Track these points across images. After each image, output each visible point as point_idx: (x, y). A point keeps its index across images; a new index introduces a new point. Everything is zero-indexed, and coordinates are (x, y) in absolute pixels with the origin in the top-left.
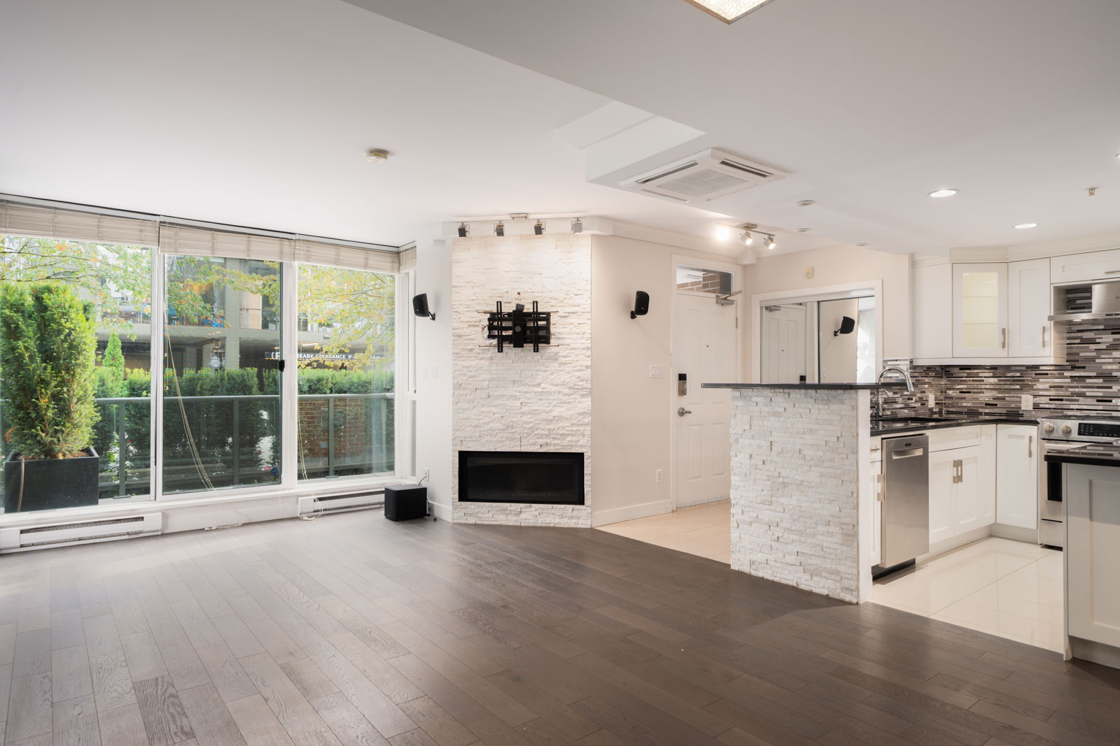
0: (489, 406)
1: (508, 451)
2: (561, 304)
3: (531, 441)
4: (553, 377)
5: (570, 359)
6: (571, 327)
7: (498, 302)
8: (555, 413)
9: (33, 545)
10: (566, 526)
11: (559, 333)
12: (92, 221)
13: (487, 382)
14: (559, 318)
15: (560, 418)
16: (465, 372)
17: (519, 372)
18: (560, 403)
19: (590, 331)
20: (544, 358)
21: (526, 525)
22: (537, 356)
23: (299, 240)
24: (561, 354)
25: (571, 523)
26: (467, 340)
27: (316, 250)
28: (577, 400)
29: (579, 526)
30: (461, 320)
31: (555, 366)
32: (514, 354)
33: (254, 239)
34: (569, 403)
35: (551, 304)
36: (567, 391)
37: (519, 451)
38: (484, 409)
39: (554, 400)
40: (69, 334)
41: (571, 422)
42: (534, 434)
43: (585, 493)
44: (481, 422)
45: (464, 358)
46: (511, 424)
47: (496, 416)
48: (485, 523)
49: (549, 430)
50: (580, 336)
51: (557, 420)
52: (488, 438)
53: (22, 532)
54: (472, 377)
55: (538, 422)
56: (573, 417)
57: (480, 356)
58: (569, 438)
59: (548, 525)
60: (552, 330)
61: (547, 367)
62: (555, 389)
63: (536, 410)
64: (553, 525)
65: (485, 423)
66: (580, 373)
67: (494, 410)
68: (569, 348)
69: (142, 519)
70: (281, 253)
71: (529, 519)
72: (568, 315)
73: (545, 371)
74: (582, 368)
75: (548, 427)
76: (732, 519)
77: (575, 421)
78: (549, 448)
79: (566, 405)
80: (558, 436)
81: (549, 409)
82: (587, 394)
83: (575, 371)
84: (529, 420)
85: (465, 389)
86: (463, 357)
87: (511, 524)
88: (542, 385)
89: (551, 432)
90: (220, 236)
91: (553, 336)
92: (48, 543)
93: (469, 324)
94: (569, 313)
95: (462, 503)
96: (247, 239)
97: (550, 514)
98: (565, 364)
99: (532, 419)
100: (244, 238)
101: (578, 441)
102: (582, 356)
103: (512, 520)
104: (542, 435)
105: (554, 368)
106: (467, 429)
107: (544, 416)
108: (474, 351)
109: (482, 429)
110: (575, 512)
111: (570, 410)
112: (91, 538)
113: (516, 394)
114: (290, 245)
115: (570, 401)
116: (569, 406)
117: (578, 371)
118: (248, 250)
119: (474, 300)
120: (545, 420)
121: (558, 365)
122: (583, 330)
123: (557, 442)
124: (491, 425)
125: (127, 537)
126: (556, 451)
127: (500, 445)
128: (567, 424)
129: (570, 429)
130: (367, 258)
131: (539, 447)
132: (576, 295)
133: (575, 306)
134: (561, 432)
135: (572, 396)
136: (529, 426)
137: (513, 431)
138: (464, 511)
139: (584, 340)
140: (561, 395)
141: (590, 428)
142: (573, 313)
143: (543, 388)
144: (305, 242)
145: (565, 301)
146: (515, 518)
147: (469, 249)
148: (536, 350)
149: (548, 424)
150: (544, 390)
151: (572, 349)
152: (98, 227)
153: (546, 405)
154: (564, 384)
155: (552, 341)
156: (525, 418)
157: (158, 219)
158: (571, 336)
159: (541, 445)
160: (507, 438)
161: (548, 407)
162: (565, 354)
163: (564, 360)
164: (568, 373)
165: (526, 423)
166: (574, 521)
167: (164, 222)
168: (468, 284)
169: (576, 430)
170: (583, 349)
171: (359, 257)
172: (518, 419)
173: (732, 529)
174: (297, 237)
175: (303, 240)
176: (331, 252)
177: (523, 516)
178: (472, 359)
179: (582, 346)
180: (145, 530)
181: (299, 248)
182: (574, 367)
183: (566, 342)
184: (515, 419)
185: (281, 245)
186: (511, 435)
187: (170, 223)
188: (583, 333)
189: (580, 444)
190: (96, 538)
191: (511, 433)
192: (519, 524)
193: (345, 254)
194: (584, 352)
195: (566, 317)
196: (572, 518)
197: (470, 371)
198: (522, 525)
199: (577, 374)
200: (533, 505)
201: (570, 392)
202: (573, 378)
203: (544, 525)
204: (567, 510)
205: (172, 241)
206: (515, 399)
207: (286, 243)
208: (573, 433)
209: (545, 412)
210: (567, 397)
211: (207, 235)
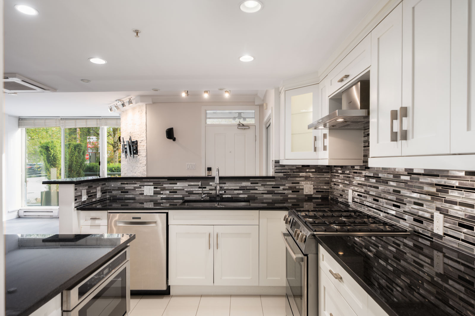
9: (28, 216)
12: (43, 121)
13: (127, 171)
20: (137, 160)
22: (135, 160)
23: (103, 119)
33: (88, 120)
35: (138, 137)
40: (54, 155)
53: (25, 212)
54: (124, 168)
57: (126, 160)
69: (52, 212)
70: (97, 124)
90: (78, 121)
92: (32, 216)
100: (85, 120)
112: (41, 216)
114: (100, 121)
118: (86, 124)
119: (124, 137)
122: (144, 148)
125: (49, 217)
148: (134, 157)
152: (45, 123)
157: (60, 118)
158: (142, 151)
167: (62, 119)
174: (102, 118)
175: (104, 119)
176: (114, 122)
180: (54, 215)
181: (103, 121)
182: (143, 165)
185: (97, 121)
187: (63, 119)
190: (43, 216)
197: (124, 166)
205: (64, 124)
207: (99, 120)
211: (73, 121)
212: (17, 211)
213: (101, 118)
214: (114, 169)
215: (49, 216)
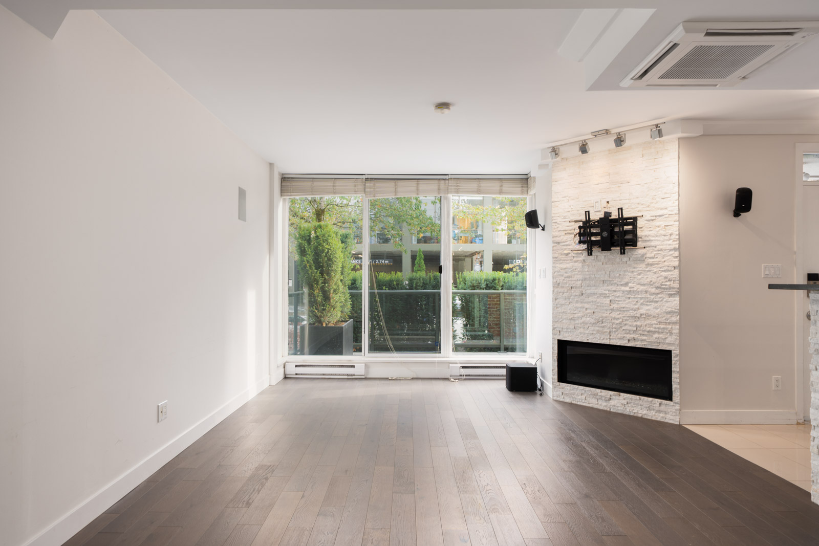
0: (582, 302)
1: (598, 343)
2: (648, 209)
3: (619, 336)
4: (640, 277)
5: (657, 260)
6: (658, 229)
7: (586, 212)
8: (642, 311)
10: (653, 419)
11: (646, 236)
12: (330, 183)
13: (581, 282)
14: (646, 222)
15: (648, 316)
16: (561, 273)
17: (608, 273)
18: (647, 302)
19: (677, 233)
20: (631, 259)
21: (614, 411)
22: (625, 258)
23: (451, 179)
24: (648, 256)
25: (659, 417)
26: (564, 245)
27: (463, 185)
28: (665, 300)
29: (666, 421)
30: (559, 229)
31: (642, 266)
32: (603, 257)
33: (421, 182)
34: (657, 302)
35: (637, 209)
36: (653, 290)
37: (608, 343)
38: (579, 305)
39: (641, 298)
40: (328, 252)
41: (659, 320)
42: (622, 329)
43: (673, 390)
44: (576, 316)
45: (561, 262)
46: (601, 319)
47: (588, 311)
48: (579, 403)
49: (636, 326)
50: (666, 238)
51: (645, 318)
52: (581, 330)
53: (296, 366)
54: (568, 277)
55: (626, 318)
56: (661, 316)
57: (575, 259)
58: (656, 335)
59: (635, 415)
60: (639, 233)
61: (634, 268)
62: (642, 288)
63: (624, 308)
64: (640, 415)
65: (578, 317)
66: (667, 273)
67: (586, 306)
68: (656, 249)
69: (353, 366)
70: (440, 190)
71: (618, 407)
72: (654, 218)
73: (633, 272)
74: (670, 268)
75: (635, 323)
76: (812, 443)
77: (663, 320)
78: (636, 343)
79: (653, 304)
80: (646, 333)
81: (637, 307)
82: (674, 294)
83: (662, 271)
84: (617, 317)
85: (562, 287)
86: (560, 260)
87: (601, 408)
88: (630, 285)
89: (638, 328)
90: (400, 183)
91: (640, 239)
92: (309, 375)
93: (566, 232)
94: (656, 216)
95: (561, 383)
96: (416, 183)
97: (637, 404)
98: (652, 265)
99: (620, 316)
101: (666, 338)
102: (668, 257)
103: (602, 405)
104: (629, 330)
105: (641, 269)
106: (564, 321)
107: (632, 313)
108: (570, 255)
109: (577, 322)
110: (663, 408)
111: (657, 309)
113: (607, 292)
114: (445, 183)
115: (657, 300)
116: (656, 304)
117: (665, 271)
118: (417, 190)
119: (569, 211)
120: (633, 317)
121: (644, 266)
122: (670, 232)
123: (644, 338)
124: (584, 319)
125: (346, 377)
126: (644, 347)
127: (591, 337)
128: (654, 322)
129: (657, 326)
130: (501, 186)
131: (627, 341)
132: (663, 198)
133: (662, 209)
134: (648, 329)
135: (659, 296)
136: (617, 322)
137: (603, 325)
138: (562, 390)
139: (671, 241)
140: (648, 294)
141: (678, 327)
142: (660, 216)
143: (630, 288)
144: (455, 180)
145: (652, 205)
146: (604, 404)
147: (565, 169)
148: (623, 252)
149: (635, 321)
150: (631, 290)
151: (658, 250)
152: (333, 186)
153: (634, 303)
154: (650, 284)
155: (640, 244)
156: (614, 314)
157: (364, 177)
158: (657, 238)
159: (629, 340)
160: (598, 332)
161: (635, 304)
162: (652, 255)
163: (651, 261)
164: (655, 273)
165: (615, 318)
166: (662, 415)
167: (368, 179)
168: (565, 198)
169: (664, 328)
170: (670, 250)
171: (496, 186)
172: (608, 315)
173: (812, 454)
174: (450, 177)
175: (454, 179)
176: (474, 185)
177: (612, 403)
178: (568, 262)
179: (669, 247)
180: (356, 374)
181: (451, 184)
182: (661, 268)
183: (653, 244)
184: (604, 315)
185: (439, 184)
186: (601, 329)
187: (371, 179)
188: (671, 235)
189: (667, 342)
191: (601, 327)
192: (609, 410)
193: (484, 185)
194: (671, 253)
195: (652, 220)
196: (659, 411)
197: (566, 273)
198: (611, 410)
199: (664, 274)
200: (622, 394)
201: (657, 291)
202: (659, 278)
203: (632, 414)
204: (654, 404)
205: (372, 190)
206: (605, 297)
207: (442, 182)
208: (660, 330)
209: (632, 310)
210: (654, 296)
211: (392, 183)
213: (447, 177)
214: (395, 283)
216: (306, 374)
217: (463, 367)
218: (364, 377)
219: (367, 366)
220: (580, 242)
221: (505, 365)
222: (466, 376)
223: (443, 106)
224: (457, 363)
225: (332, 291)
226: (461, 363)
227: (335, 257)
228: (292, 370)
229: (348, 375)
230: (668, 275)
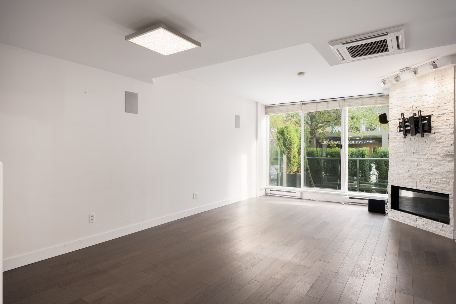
0: (403, 165)
1: (411, 188)
2: (438, 110)
3: (422, 184)
4: (433, 150)
5: (442, 140)
6: (442, 122)
8: (434, 170)
9: (273, 194)
10: (439, 234)
11: (436, 126)
12: (285, 107)
13: (402, 153)
14: (436, 118)
15: (437, 173)
16: (393, 149)
17: (416, 148)
18: (437, 165)
19: (453, 123)
20: (428, 140)
21: (418, 227)
22: (424, 139)
24: (437, 138)
25: (442, 234)
26: (394, 133)
27: (353, 102)
28: (446, 164)
29: (446, 236)
30: (392, 124)
31: (433, 144)
32: (414, 139)
33: (330, 102)
34: (442, 165)
35: (431, 111)
36: (440, 158)
37: (416, 189)
38: (401, 166)
39: (433, 163)
40: (289, 139)
41: (442, 176)
42: (423, 181)
43: (450, 218)
44: (400, 172)
45: (393, 142)
46: (412, 174)
47: (406, 170)
48: (401, 221)
49: (430, 179)
50: (447, 127)
51: (435, 174)
52: (402, 180)
53: (271, 190)
54: (397, 150)
55: (425, 174)
56: (443, 174)
57: (400, 140)
58: (441, 185)
59: (429, 231)
60: (432, 125)
61: (430, 145)
62: (433, 157)
63: (424, 168)
64: (432, 231)
65: (401, 173)
66: (447, 148)
67: (405, 167)
68: (441, 134)
69: (295, 192)
70: (339, 106)
71: (420, 225)
72: (440, 115)
73: (429, 147)
74: (448, 145)
75: (430, 178)
77: (444, 176)
78: (430, 189)
79: (440, 166)
80: (435, 183)
81: (431, 168)
82: (451, 160)
83: (445, 147)
84: (421, 173)
85: (393, 156)
86: (392, 141)
87: (412, 225)
88: (427, 155)
89: (431, 181)
90: (319, 104)
91: (433, 128)
92: (276, 195)
93: (395, 125)
94: (441, 114)
95: (392, 210)
96: (327, 103)
97: (430, 225)
98: (439, 143)
99: (422, 173)
101: (446, 187)
102: (448, 139)
103: (412, 224)
104: (427, 182)
105: (433, 146)
106: (394, 175)
107: (428, 171)
108: (397, 138)
109: (400, 176)
110: (444, 228)
111: (442, 169)
112: (285, 195)
113: (415, 159)
114: (343, 102)
115: (442, 164)
116: (441, 167)
117: (446, 147)
118: (328, 107)
119: (397, 114)
120: (428, 174)
121: (435, 144)
122: (449, 123)
123: (434, 186)
124: (404, 174)
126: (434, 191)
127: (407, 185)
128: (440, 177)
129: (441, 180)
130: (376, 100)
131: (425, 188)
132: (445, 103)
133: (445, 110)
134: (437, 181)
135: (443, 161)
136: (420, 176)
137: (413, 178)
138: (392, 214)
139: (450, 129)
140: (437, 161)
141: (453, 180)
142: (444, 114)
143: (427, 157)
144: (348, 100)
145: (440, 108)
146: (413, 223)
147: (395, 90)
148: (423, 136)
149: (430, 176)
150: (428, 158)
151: (443, 135)
152: (287, 109)
153: (430, 165)
154: (438, 154)
155: (433, 131)
156: (419, 172)
157: (301, 103)
158: (442, 127)
159: (426, 187)
160: (411, 181)
161: (430, 167)
162: (439, 137)
163: (438, 141)
164: (441, 148)
165: (419, 174)
166: (443, 232)
167: (303, 103)
168: (395, 107)
169: (445, 181)
170: (449, 134)
171: (373, 100)
172: (416, 172)
174: (345, 98)
176: (359, 101)
177: (418, 223)
178: (396, 142)
179: (448, 133)
180: (296, 196)
181: (346, 102)
182: (444, 145)
183: (440, 131)
184: (414, 172)
185: (339, 102)
186: (412, 180)
187: (304, 103)
188: (450, 125)
189: (447, 189)
190: (286, 196)
191: (412, 179)
192: (415, 226)
193: (365, 100)
194: (450, 136)
195: (439, 117)
196: (442, 230)
197: (395, 148)
198: (417, 227)
199: (445, 149)
200: (423, 218)
201: (442, 159)
202: (443, 151)
203: (427, 230)
204: (440, 225)
205: (305, 109)
206: (414, 162)
207: (341, 101)
208: (443, 182)
209: (428, 169)
210: (440, 162)
211: (315, 105)
212: (265, 189)
213: (344, 99)
215: (291, 196)
216: (275, 194)
217: (350, 198)
218: (300, 198)
219: (302, 193)
220: (400, 131)
221: (368, 198)
222: (351, 202)
223: (301, 74)
224: (347, 196)
225: (292, 158)
226: (349, 196)
227: (293, 141)
228: (269, 192)
229: (293, 196)
230: (448, 149)
